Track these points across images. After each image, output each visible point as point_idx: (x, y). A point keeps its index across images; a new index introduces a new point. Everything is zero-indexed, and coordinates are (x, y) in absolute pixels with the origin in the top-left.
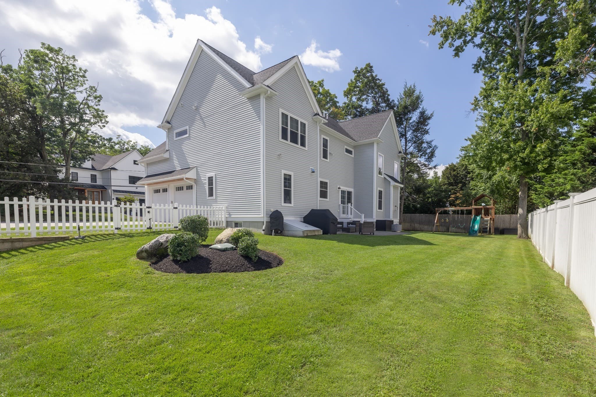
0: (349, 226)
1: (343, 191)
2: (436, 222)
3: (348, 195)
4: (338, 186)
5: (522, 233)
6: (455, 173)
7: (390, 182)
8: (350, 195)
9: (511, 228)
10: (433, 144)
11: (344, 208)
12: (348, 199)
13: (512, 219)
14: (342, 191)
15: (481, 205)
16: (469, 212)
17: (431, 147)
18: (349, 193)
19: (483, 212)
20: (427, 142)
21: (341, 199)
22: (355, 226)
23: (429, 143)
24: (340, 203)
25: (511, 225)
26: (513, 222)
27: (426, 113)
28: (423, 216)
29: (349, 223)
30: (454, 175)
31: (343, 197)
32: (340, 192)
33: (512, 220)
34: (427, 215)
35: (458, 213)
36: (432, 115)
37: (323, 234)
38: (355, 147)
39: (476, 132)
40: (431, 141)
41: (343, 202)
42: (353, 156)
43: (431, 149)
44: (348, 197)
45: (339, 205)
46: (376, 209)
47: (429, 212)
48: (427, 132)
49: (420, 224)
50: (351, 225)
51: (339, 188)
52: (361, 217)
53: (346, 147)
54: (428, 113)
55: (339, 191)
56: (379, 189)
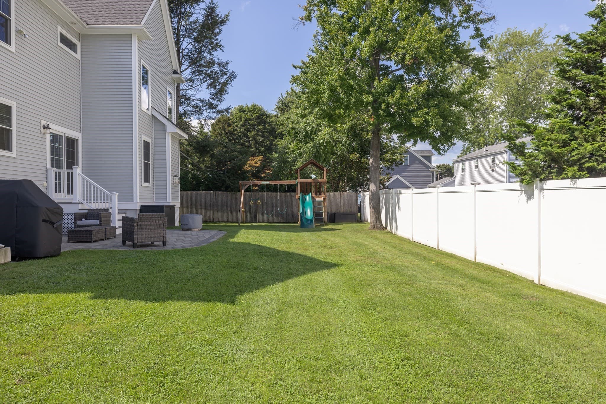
0: (79, 222)
1: (57, 136)
2: (241, 205)
3: (68, 146)
4: (43, 123)
5: (376, 221)
6: (230, 128)
7: (164, 125)
8: (73, 148)
9: (341, 212)
10: (230, 68)
11: (58, 177)
12: (68, 157)
13: (342, 198)
14: (52, 135)
15: (311, 178)
16: (292, 189)
17: (226, 74)
18: (71, 143)
19: (313, 188)
20: (219, 64)
21: (52, 154)
22: (97, 222)
23: (223, 66)
24: (49, 166)
25: (342, 208)
26: (344, 204)
27: (217, 11)
28: (213, 196)
29: (78, 216)
30: (229, 131)
31: (55, 151)
32: (49, 138)
33: (342, 201)
34: (220, 192)
35: (276, 191)
36: (226, 16)
37: (13, 259)
38: (82, 37)
39: (309, 57)
40: (227, 63)
41: (55, 163)
42: (78, 56)
43: (225, 77)
44: (68, 152)
45: (47, 170)
46: (140, 181)
47: (223, 189)
48: (218, 46)
49: (207, 209)
50: (84, 221)
51: (46, 127)
52: (109, 199)
53: (60, 29)
54: (221, 12)
55: (44, 134)
56: (145, 138)
